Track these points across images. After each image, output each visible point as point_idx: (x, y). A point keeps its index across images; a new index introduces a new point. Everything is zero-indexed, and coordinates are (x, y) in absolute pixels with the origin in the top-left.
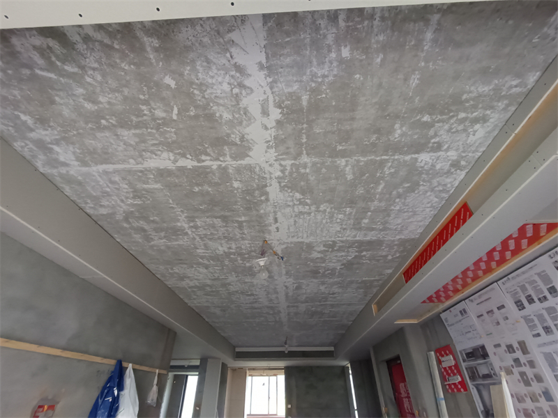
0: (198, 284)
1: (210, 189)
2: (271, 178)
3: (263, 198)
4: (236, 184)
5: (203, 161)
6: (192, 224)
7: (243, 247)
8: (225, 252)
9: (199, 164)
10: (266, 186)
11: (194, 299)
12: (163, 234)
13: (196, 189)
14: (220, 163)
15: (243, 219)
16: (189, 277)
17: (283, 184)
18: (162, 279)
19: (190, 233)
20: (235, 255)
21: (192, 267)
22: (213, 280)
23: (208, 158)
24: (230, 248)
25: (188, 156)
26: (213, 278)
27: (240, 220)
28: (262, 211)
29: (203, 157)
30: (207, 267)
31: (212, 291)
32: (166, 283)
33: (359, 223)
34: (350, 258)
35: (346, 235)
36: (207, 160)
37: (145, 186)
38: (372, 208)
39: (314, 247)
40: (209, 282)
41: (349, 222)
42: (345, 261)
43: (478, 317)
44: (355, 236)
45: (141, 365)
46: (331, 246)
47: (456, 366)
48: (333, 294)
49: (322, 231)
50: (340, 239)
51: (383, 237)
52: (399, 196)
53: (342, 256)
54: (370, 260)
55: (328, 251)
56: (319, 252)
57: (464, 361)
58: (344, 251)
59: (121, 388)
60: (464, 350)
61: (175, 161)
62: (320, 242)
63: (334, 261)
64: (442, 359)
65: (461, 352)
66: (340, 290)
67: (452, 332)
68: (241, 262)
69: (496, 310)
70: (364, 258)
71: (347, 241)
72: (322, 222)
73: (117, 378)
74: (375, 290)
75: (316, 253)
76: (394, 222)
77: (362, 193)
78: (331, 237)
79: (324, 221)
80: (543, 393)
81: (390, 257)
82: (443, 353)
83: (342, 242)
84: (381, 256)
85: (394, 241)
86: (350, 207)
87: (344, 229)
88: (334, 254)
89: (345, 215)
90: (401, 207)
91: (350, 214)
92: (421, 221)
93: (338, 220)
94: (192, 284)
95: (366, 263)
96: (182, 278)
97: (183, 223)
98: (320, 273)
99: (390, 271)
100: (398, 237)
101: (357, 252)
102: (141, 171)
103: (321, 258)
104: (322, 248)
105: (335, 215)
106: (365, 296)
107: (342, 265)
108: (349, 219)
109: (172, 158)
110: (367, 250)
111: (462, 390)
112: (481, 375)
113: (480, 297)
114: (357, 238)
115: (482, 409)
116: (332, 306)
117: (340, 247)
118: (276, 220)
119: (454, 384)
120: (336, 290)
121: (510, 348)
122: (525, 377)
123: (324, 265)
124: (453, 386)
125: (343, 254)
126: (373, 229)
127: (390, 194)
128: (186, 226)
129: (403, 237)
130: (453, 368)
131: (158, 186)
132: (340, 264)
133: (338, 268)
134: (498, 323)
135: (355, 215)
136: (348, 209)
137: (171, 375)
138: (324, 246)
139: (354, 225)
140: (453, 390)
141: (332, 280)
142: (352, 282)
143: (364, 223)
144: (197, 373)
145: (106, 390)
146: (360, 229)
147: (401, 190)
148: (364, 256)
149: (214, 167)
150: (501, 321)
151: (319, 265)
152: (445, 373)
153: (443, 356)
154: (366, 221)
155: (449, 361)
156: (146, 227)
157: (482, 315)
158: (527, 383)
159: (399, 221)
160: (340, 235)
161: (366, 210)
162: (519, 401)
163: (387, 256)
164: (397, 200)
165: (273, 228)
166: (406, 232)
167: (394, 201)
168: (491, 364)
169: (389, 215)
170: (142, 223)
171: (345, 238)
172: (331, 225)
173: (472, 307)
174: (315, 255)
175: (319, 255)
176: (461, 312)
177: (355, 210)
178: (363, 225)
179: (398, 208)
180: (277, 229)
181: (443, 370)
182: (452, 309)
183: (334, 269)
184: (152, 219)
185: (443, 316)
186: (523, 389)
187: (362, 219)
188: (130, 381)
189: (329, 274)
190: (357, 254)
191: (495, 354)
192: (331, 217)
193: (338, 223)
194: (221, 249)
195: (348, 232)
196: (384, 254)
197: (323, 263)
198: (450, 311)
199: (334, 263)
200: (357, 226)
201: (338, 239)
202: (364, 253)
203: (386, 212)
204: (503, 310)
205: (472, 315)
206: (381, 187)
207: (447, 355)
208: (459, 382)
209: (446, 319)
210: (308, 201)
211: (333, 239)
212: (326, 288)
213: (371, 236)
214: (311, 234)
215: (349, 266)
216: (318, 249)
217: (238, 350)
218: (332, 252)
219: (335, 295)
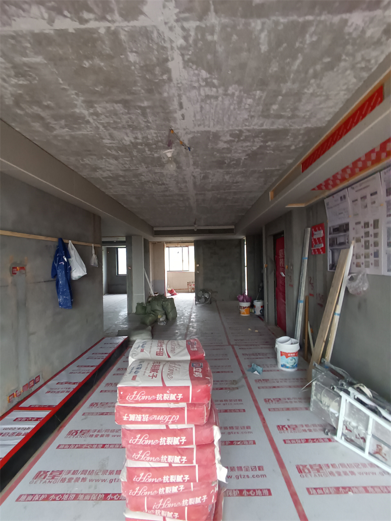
0: (111, 175)
1: (102, 64)
2: (172, 48)
3: (165, 77)
4: (132, 57)
5: (87, 21)
6: (91, 111)
7: (149, 137)
8: (132, 143)
9: (82, 27)
10: (167, 60)
11: (111, 188)
12: (63, 122)
13: (87, 64)
14: (108, 24)
15: (146, 104)
16: (101, 168)
17: (187, 57)
18: (76, 170)
19: (91, 121)
20: (142, 146)
21: (102, 158)
22: (124, 170)
23: (91, 16)
24: (136, 138)
25: (66, 13)
26: (124, 169)
27: (142, 105)
28: (165, 95)
29: (86, 15)
30: (116, 158)
31: (126, 181)
32: (80, 174)
33: (268, 110)
34: (255, 148)
35: (254, 123)
36: (90, 19)
37: (25, 59)
38: (284, 91)
39: (220, 137)
40: (121, 173)
41: (258, 108)
42: (249, 152)
43: (353, 201)
44: (262, 125)
45: (78, 241)
46: (237, 136)
47: (323, 238)
48: (237, 182)
49: (229, 119)
50: (247, 128)
51: (290, 126)
52: (315, 76)
53: (247, 146)
54: (274, 150)
55: (233, 141)
56: (225, 142)
57: (330, 234)
58: (249, 141)
59: (68, 257)
60: (333, 226)
61: (51, 21)
62: (227, 132)
63: (240, 151)
64: (315, 233)
65: (330, 228)
66: (243, 180)
67: (329, 213)
68: (149, 153)
69: (369, 196)
70: (268, 148)
71: (254, 129)
72: (229, 108)
73: (62, 250)
74: (274, 179)
75: (222, 143)
76: (305, 108)
77: (276, 71)
78: (238, 126)
79: (232, 107)
80: (374, 253)
81: (293, 148)
82: (317, 228)
83: (248, 131)
84: (285, 146)
85: (299, 130)
86: (261, 90)
87: (252, 117)
88: (240, 144)
89: (254, 99)
90: (314, 90)
91: (260, 98)
92: (331, 107)
93: (247, 106)
94: (105, 175)
95: (270, 153)
96: (95, 169)
97: (81, 110)
98: (225, 163)
99: (290, 161)
100: (305, 126)
101: (262, 141)
102: (13, 37)
103: (228, 149)
104: (229, 138)
105: (244, 99)
106: (265, 184)
107: (247, 155)
108: (258, 105)
109: (46, 16)
110: (272, 140)
111: (322, 253)
112: (338, 243)
113: (361, 185)
114: (264, 127)
115: (331, 263)
116: (235, 193)
117: (247, 137)
118: (181, 106)
119: (318, 250)
120: (240, 179)
121: (367, 225)
122: (367, 244)
123: (229, 155)
124: (316, 251)
125: (248, 144)
126: (281, 117)
127: (306, 72)
128: (86, 112)
129: (309, 126)
130: (321, 239)
131: (39, 59)
132: (245, 154)
133: (243, 159)
134: (366, 206)
135: (265, 100)
136: (258, 92)
137: (104, 248)
138: (231, 135)
139: (263, 111)
140: (315, 252)
141: (236, 170)
142: (254, 172)
143: (274, 110)
144: (125, 246)
145: (57, 258)
146: (267, 117)
147: (318, 67)
148: (269, 146)
149: (102, 31)
150: (369, 205)
151: (225, 155)
152: (314, 242)
153: (316, 231)
154: (275, 107)
155: (320, 234)
156: (43, 114)
157: (356, 200)
158: (367, 247)
159: (309, 107)
160: (247, 124)
161: (277, 93)
162: (357, 258)
163: (290, 146)
164: (312, 81)
165: (178, 115)
166: (313, 120)
167: (309, 82)
168: (349, 236)
169: (300, 100)
170: (36, 109)
171: (252, 127)
172: (239, 112)
173: (351, 194)
174: (221, 145)
175: (226, 146)
176: (341, 198)
177: (265, 94)
178: (272, 112)
179: (311, 91)
180: (183, 116)
181: (313, 240)
182: (335, 196)
183: (239, 160)
184: (45, 103)
185: (326, 201)
186: (363, 251)
187: (271, 104)
188: (73, 252)
189: (234, 164)
190: (262, 144)
191: (354, 229)
192: (240, 102)
193: (246, 109)
194: (128, 139)
195: (256, 120)
196: (288, 143)
197: (228, 153)
198: (333, 197)
199: (240, 153)
200: (265, 114)
201: (245, 128)
202: (269, 143)
203: (298, 95)
204: (373, 197)
205: (349, 200)
206: (298, 62)
207: (319, 230)
208: (321, 248)
209: (328, 204)
210: (215, 81)
211: (240, 128)
212: (230, 177)
213: (279, 125)
214: (218, 122)
215: (253, 156)
216: (225, 139)
217: (155, 229)
218: (238, 141)
219: (239, 184)
